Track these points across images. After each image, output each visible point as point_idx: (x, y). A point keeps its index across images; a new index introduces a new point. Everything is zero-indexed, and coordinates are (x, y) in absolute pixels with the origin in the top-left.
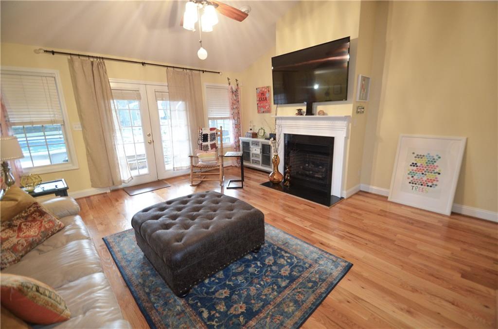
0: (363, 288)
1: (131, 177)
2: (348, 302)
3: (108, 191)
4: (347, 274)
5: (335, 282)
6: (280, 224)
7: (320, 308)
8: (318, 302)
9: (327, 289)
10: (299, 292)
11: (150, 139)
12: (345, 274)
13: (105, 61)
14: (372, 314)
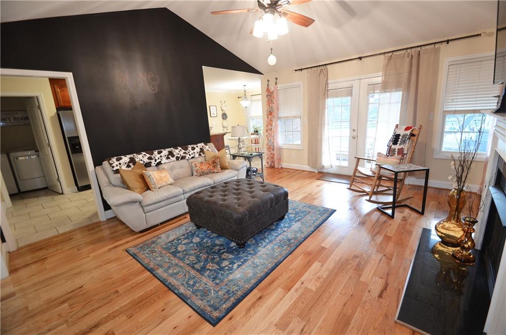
0: (175, 328)
1: (331, 166)
2: (163, 310)
3: (316, 172)
4: (199, 317)
5: (189, 301)
6: (299, 259)
7: (166, 288)
8: (170, 287)
9: (182, 294)
10: (185, 275)
11: (355, 134)
12: (199, 314)
13: (328, 66)
14: (142, 327)
